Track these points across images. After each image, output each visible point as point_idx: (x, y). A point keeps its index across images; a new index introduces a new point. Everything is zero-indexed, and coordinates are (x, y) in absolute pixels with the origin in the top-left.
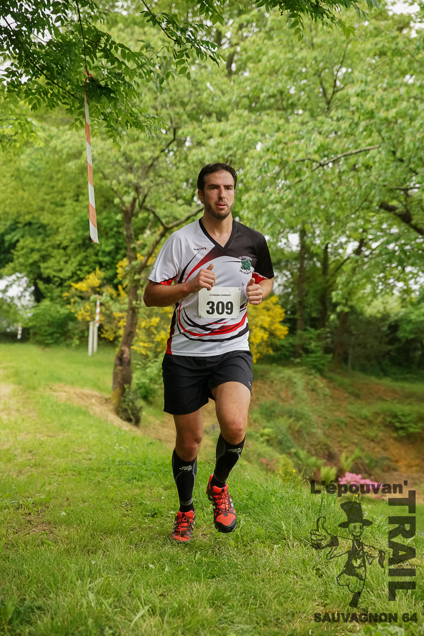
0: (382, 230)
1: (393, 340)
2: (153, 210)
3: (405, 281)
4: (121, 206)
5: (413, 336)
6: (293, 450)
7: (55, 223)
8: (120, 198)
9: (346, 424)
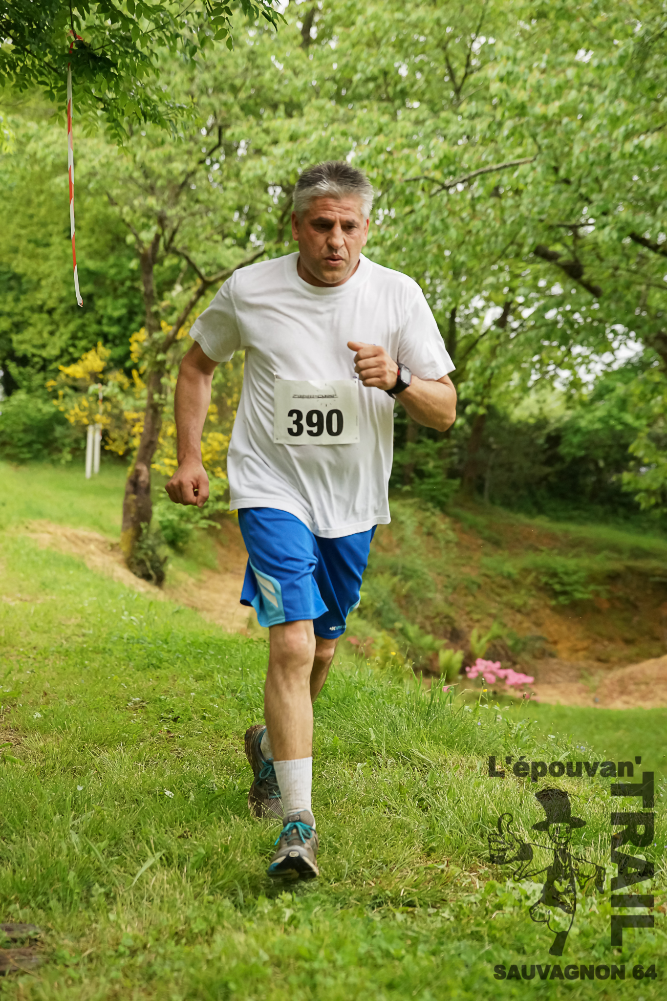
0: (538, 290)
1: (553, 459)
2: (186, 253)
3: (571, 367)
4: (136, 246)
5: (582, 453)
6: (398, 625)
7: (35, 272)
8: (136, 235)
9: (479, 586)
